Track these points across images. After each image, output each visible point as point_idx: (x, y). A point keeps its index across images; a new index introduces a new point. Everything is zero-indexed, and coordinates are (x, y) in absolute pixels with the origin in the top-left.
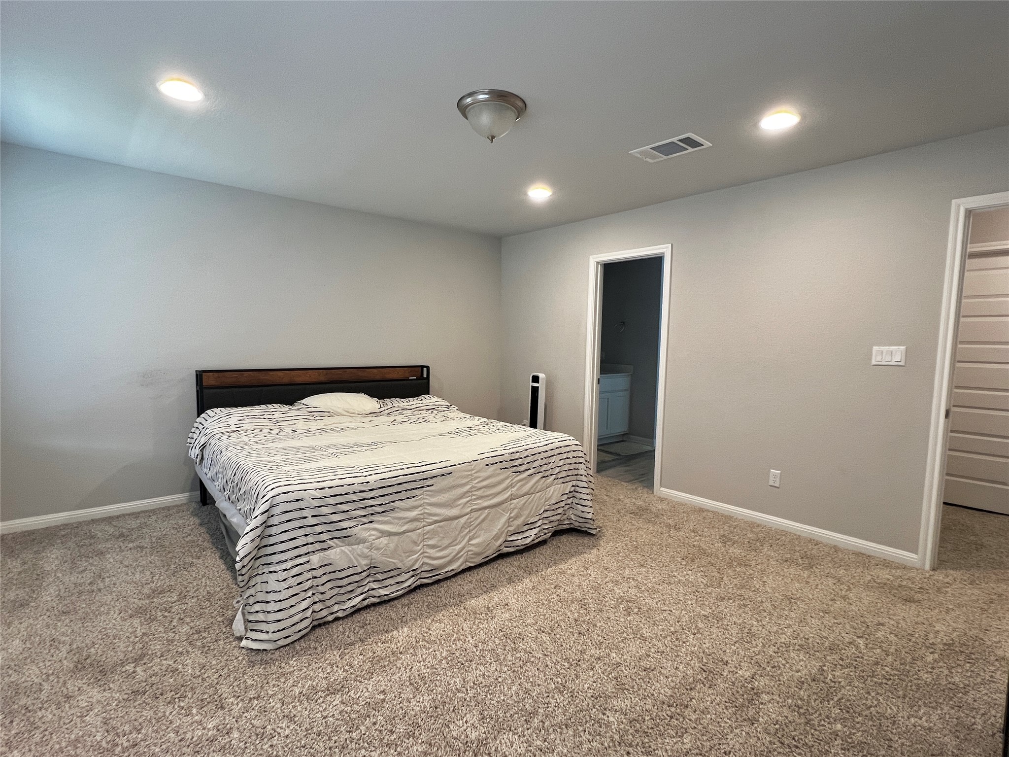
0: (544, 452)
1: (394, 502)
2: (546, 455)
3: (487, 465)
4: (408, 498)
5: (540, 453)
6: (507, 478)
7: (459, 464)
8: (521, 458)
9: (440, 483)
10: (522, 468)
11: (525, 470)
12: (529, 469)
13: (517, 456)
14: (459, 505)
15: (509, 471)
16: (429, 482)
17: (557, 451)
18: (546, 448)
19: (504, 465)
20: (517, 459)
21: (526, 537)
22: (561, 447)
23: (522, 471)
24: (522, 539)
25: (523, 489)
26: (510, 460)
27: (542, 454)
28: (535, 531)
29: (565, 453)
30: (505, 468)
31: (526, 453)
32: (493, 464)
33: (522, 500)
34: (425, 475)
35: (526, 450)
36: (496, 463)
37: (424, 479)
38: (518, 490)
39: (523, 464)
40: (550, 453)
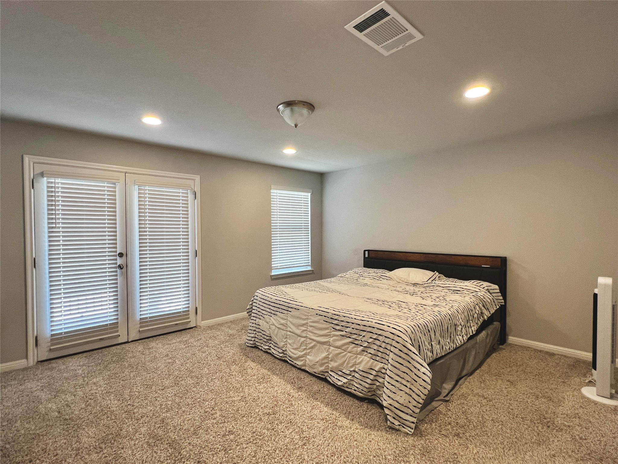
0: (357, 324)
1: (277, 311)
2: (358, 327)
3: (317, 314)
4: (282, 313)
5: (353, 323)
6: (327, 329)
7: (304, 307)
8: (338, 320)
9: (294, 312)
10: (338, 328)
11: (339, 330)
12: (342, 331)
13: (336, 317)
14: (300, 329)
15: (329, 325)
16: (290, 309)
17: (369, 329)
18: (359, 322)
19: (326, 319)
20: (336, 320)
21: (339, 380)
22: (374, 328)
23: (336, 329)
24: (336, 379)
25: (337, 342)
26: (331, 318)
27: (354, 325)
28: (345, 381)
29: (376, 334)
30: (326, 322)
31: (343, 319)
32: (320, 315)
33: (337, 350)
34: (290, 305)
35: (344, 317)
36: (322, 316)
37: (288, 307)
38: (334, 341)
39: (339, 325)
40: (362, 328)
